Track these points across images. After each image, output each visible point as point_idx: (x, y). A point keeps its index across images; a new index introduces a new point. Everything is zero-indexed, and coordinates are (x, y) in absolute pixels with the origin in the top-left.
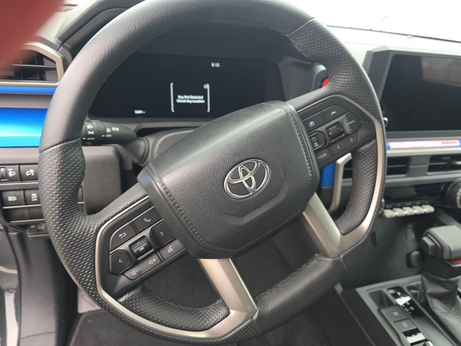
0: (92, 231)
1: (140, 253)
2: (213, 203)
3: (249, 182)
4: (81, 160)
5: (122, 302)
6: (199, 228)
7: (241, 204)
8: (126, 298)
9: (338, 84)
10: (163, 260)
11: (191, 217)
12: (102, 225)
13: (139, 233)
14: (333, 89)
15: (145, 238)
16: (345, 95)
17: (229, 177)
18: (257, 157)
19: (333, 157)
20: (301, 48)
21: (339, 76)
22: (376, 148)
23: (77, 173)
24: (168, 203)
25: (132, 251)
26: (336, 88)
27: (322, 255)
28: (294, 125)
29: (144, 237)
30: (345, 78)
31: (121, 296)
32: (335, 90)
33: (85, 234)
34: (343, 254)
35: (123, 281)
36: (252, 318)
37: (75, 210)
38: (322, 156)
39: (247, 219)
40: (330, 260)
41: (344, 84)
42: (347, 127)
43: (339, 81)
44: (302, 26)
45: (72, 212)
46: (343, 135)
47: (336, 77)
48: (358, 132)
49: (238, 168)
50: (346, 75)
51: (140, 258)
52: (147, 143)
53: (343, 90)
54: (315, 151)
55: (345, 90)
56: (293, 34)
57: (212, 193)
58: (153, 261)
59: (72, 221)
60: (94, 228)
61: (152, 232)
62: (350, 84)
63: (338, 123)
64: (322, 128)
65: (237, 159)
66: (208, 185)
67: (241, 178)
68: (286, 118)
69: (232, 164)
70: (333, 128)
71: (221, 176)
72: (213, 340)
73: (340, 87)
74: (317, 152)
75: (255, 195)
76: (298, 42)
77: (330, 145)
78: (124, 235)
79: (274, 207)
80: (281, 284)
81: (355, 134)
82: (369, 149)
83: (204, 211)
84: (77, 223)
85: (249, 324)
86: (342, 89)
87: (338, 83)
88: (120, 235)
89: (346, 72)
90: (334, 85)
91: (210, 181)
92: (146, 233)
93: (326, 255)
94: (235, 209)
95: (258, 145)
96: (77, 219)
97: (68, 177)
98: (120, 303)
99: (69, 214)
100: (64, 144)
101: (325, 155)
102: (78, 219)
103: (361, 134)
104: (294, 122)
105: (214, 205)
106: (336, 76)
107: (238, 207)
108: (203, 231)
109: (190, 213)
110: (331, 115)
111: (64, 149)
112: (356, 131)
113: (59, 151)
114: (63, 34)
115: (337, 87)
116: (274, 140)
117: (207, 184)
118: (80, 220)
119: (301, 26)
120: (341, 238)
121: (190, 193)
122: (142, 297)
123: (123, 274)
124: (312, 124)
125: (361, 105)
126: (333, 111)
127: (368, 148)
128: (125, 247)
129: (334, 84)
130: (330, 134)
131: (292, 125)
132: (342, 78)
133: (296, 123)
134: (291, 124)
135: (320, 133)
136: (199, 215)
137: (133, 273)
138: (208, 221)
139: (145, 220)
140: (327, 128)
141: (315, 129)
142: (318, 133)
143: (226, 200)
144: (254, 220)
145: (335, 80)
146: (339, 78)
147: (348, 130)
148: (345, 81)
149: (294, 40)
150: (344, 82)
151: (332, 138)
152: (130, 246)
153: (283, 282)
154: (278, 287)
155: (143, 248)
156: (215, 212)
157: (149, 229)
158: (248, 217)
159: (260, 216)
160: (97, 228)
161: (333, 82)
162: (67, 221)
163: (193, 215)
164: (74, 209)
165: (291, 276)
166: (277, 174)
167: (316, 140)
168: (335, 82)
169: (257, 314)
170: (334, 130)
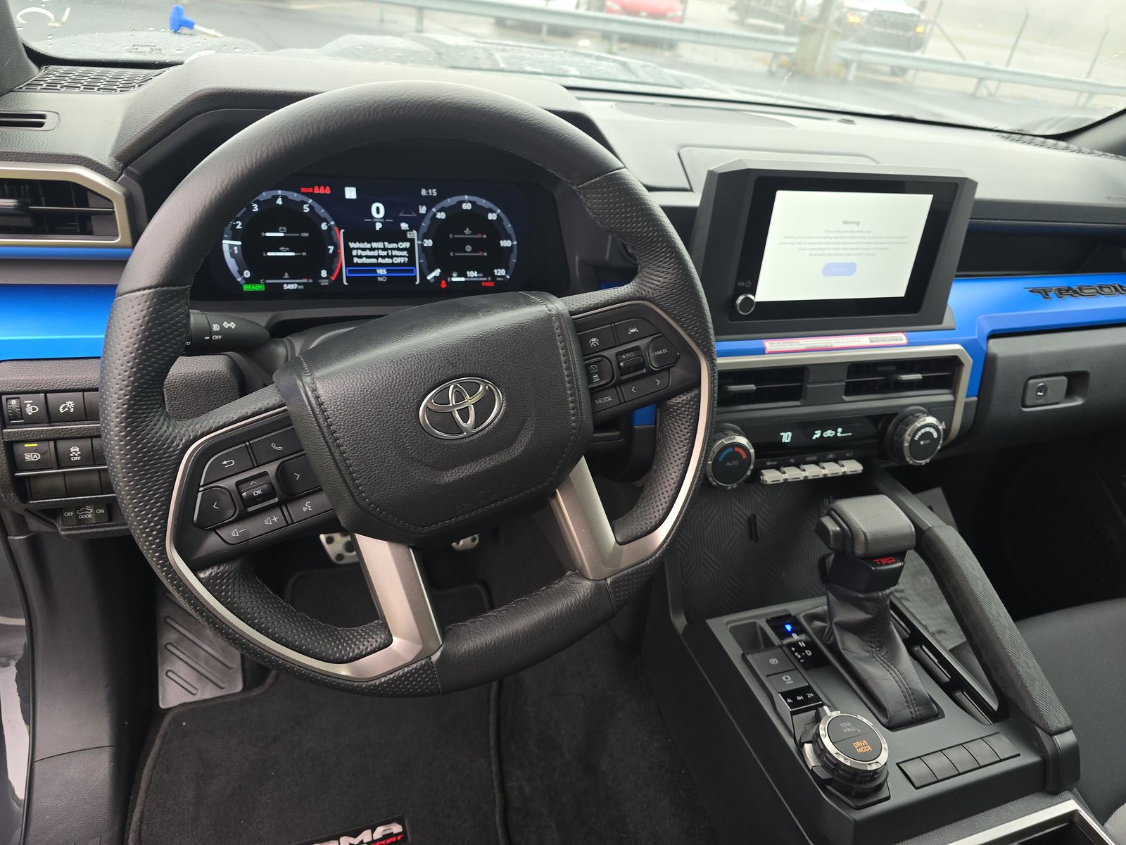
0: (178, 445)
1: (253, 500)
2: (396, 437)
3: (464, 414)
4: (184, 321)
5: (203, 579)
6: (364, 475)
7: (444, 448)
8: (211, 573)
9: (648, 285)
10: (290, 522)
11: (353, 453)
12: (195, 439)
13: (258, 466)
14: (639, 290)
15: (266, 477)
16: (657, 305)
17: (430, 399)
18: (485, 375)
19: (622, 405)
20: (595, 214)
21: (652, 272)
22: (698, 404)
23: (173, 341)
24: (318, 423)
25: (240, 494)
26: (644, 290)
27: (576, 574)
28: (559, 336)
29: (265, 474)
30: (661, 277)
31: (204, 568)
32: (642, 294)
33: (165, 446)
34: (613, 577)
35: (213, 542)
36: (430, 657)
37: (156, 404)
38: (603, 400)
39: (450, 477)
40: (588, 584)
41: (657, 285)
42: (652, 357)
43: (651, 278)
44: (598, 179)
45: (151, 404)
46: (645, 371)
47: (648, 273)
48: (671, 369)
49: (449, 387)
50: (662, 272)
51: (250, 509)
52: (289, 348)
53: (655, 295)
54: (591, 389)
55: (658, 296)
56: (583, 188)
57: (397, 420)
58: (272, 520)
59: (148, 419)
60: (181, 440)
61: (281, 470)
62: (668, 288)
63: (637, 348)
64: (610, 353)
65: (451, 372)
66: (393, 404)
67: (451, 405)
68: (547, 322)
69: (439, 378)
70: (628, 355)
71: (418, 395)
72: (352, 683)
73: (650, 291)
74: (594, 392)
75: (471, 438)
76: (590, 202)
77: (620, 383)
78: (231, 463)
79: (499, 466)
80: (495, 612)
81: (666, 373)
82: (686, 404)
83: (377, 447)
84: (155, 425)
85: (422, 667)
86: (653, 294)
87: (649, 283)
88: (225, 463)
89: (664, 268)
90: (642, 284)
91: (397, 399)
92: (271, 469)
93: (583, 576)
94: (432, 455)
95: (490, 356)
96: (156, 418)
97: (158, 345)
98: (200, 579)
99: (145, 407)
100: (162, 289)
101: (609, 398)
102: (159, 420)
103: (678, 373)
104: (559, 331)
105: (396, 441)
106: (648, 270)
107: (438, 452)
108: (369, 481)
109: (352, 445)
110: (630, 333)
111: (161, 297)
112: (668, 369)
113: (153, 299)
114: (126, 150)
115: (645, 288)
116: (519, 354)
117: (391, 403)
118: (161, 422)
119: (596, 177)
120: (614, 548)
121: (358, 412)
122: (240, 579)
123: (214, 530)
124: (594, 341)
125: (682, 327)
126: (633, 328)
127: (684, 402)
128: (230, 483)
129: (644, 283)
130: (622, 364)
131: (555, 336)
132: (656, 276)
133: (562, 334)
134: (554, 333)
135: (605, 359)
136: (367, 453)
137: (234, 533)
138: (381, 466)
139: (273, 445)
140: (618, 354)
141: (600, 351)
142: (602, 360)
143: (419, 436)
144: (462, 479)
145: (646, 277)
146: (652, 274)
147: (654, 365)
148: (659, 281)
149: (585, 197)
150: (658, 283)
151: (623, 371)
152: (238, 484)
153: (500, 609)
154: (488, 616)
155: (259, 492)
156: (397, 453)
157: (278, 462)
158: (452, 473)
159: (473, 475)
160: (186, 442)
161: (642, 280)
162: (140, 418)
163: (357, 451)
164: (154, 400)
165: (517, 603)
166: (516, 411)
167: (597, 370)
168: (645, 281)
169: (438, 653)
170: (629, 358)
